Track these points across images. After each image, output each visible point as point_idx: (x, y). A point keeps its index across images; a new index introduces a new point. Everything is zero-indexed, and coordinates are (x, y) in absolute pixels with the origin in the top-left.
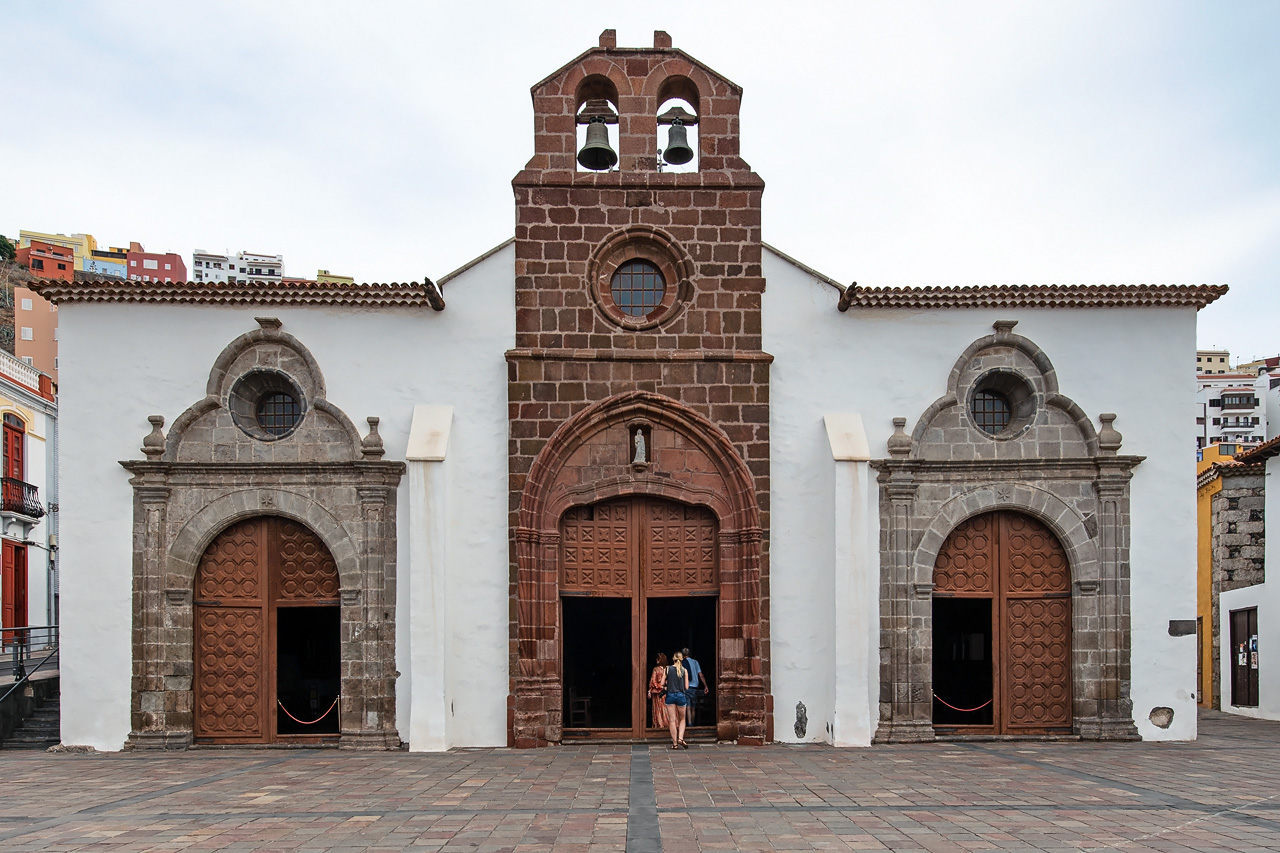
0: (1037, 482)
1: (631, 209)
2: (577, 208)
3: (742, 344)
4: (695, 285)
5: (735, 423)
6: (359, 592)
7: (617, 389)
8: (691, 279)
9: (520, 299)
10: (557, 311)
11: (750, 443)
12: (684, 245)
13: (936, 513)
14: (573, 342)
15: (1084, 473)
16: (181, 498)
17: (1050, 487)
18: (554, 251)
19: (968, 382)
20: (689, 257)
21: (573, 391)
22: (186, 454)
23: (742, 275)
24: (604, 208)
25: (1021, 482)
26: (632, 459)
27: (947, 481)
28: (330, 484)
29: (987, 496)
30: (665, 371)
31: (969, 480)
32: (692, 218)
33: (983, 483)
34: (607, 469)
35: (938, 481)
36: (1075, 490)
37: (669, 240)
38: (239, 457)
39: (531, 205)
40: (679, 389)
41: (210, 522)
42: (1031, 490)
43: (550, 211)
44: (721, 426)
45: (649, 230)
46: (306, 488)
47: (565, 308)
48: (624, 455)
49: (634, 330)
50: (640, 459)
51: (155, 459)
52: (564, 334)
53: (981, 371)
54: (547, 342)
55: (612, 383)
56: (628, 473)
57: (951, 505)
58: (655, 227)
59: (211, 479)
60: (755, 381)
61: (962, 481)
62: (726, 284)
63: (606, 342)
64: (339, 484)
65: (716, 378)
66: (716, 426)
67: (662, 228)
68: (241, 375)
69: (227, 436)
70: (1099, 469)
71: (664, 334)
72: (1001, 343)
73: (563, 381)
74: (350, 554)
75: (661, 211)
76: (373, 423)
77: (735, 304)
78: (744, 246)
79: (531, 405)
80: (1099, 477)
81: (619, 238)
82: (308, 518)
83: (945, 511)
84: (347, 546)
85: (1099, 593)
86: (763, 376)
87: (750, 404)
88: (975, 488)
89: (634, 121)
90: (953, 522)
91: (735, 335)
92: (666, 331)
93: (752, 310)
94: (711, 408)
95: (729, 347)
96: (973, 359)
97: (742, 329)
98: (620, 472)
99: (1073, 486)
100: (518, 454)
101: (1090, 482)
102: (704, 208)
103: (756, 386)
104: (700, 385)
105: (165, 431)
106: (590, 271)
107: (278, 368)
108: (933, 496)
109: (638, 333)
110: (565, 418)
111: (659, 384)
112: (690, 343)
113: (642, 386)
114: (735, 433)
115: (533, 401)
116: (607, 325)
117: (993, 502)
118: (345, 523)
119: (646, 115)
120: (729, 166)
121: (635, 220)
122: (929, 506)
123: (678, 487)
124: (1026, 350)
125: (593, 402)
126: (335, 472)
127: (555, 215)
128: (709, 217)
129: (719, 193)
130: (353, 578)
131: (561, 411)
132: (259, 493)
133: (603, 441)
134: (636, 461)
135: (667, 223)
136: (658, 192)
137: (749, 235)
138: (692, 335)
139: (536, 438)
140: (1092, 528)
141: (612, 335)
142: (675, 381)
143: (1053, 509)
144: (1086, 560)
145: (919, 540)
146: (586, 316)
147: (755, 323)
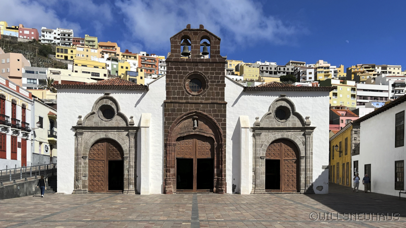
0: (291, 133)
1: (194, 67)
2: (181, 67)
3: (220, 99)
4: (209, 85)
5: (218, 118)
6: (128, 157)
7: (190, 110)
9: (167, 88)
10: (176, 91)
11: (222, 123)
12: (206, 76)
13: (266, 139)
14: (180, 98)
15: (302, 131)
16: (86, 135)
17: (294, 134)
18: (175, 77)
19: (274, 108)
20: (207, 79)
21: (180, 110)
22: (87, 124)
23: (220, 83)
24: (187, 67)
25: (287, 132)
26: (194, 126)
27: (269, 132)
29: (279, 135)
30: (201, 105)
31: (275, 132)
32: (208, 69)
33: (278, 133)
34: (188, 128)
35: (267, 132)
37: (203, 75)
38: (100, 125)
39: (170, 66)
40: (205, 110)
41: (93, 140)
42: (289, 134)
43: (175, 67)
44: (215, 119)
45: (198, 72)
46: (116, 133)
47: (178, 90)
48: (191, 125)
51: (80, 126)
52: (178, 96)
53: (277, 106)
54: (174, 98)
56: (193, 129)
57: (270, 138)
59: (93, 130)
61: (272, 132)
62: (216, 85)
63: (188, 99)
65: (214, 108)
66: (213, 118)
67: (201, 72)
68: (100, 106)
69: (97, 120)
70: (305, 130)
71: (201, 97)
72: (282, 100)
73: (177, 108)
74: (126, 148)
75: (201, 68)
76: (132, 118)
77: (218, 90)
78: (221, 76)
80: (305, 132)
81: (191, 74)
82: (116, 139)
83: (268, 139)
85: (305, 159)
86: (225, 107)
87: (222, 113)
88: (276, 134)
89: (195, 47)
90: (270, 141)
91: (218, 97)
93: (222, 91)
94: (212, 114)
95: (217, 100)
96: (276, 103)
97: (220, 96)
98: (191, 129)
99: (299, 133)
100: (166, 125)
101: (303, 133)
102: (211, 67)
103: (223, 109)
104: (210, 109)
105: (82, 119)
106: (184, 82)
107: (109, 104)
108: (265, 135)
109: (195, 97)
111: (200, 109)
112: (207, 99)
113: (196, 109)
114: (218, 120)
115: (170, 112)
116: (188, 95)
117: (280, 137)
118: (125, 141)
119: (197, 45)
120: (217, 57)
121: (195, 70)
122: (264, 138)
123: (205, 133)
124: (288, 101)
125: (185, 113)
127: (176, 69)
128: (213, 69)
129: (215, 64)
130: (127, 154)
131: (177, 115)
132: (104, 133)
133: (186, 122)
135: (202, 70)
136: (200, 63)
137: (222, 74)
138: (208, 97)
139: (171, 121)
140: (303, 144)
141: (189, 97)
142: (204, 108)
143: (295, 139)
144: (302, 151)
145: (262, 146)
146: (183, 92)
147: (223, 94)
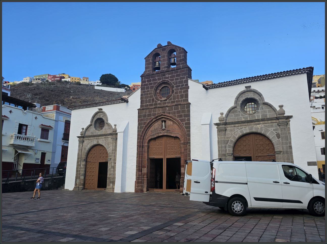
0: (260, 125)
1: (162, 77)
2: (152, 79)
3: (184, 101)
4: (174, 90)
5: (182, 118)
6: (111, 159)
7: (158, 114)
8: (174, 89)
9: (141, 98)
10: (148, 100)
11: (185, 122)
12: (172, 82)
15: (274, 121)
16: (85, 142)
17: (265, 126)
18: (147, 88)
19: (240, 102)
20: (173, 84)
21: (150, 115)
22: (87, 134)
23: (184, 86)
24: (157, 78)
25: (255, 125)
26: (162, 127)
27: (235, 127)
28: (108, 138)
29: (246, 129)
30: (167, 109)
31: (241, 126)
32: (174, 76)
33: (245, 126)
34: (157, 130)
35: (232, 127)
36: (272, 126)
37: (169, 82)
38: (95, 134)
39: (144, 80)
40: (170, 112)
41: (89, 146)
42: (259, 127)
43: (147, 80)
44: (179, 119)
45: (165, 80)
46: (104, 139)
47: (149, 99)
48: (160, 127)
49: (162, 101)
50: (164, 128)
51: (82, 135)
52: (149, 104)
53: (243, 99)
54: (146, 106)
55: (157, 113)
56: (161, 131)
57: (236, 133)
58: (166, 80)
59: (90, 138)
60: (186, 108)
61: (239, 126)
62: (181, 89)
63: (157, 104)
64: (109, 138)
65: (178, 109)
67: (168, 80)
68: (96, 119)
69: (93, 130)
70: (279, 120)
71: (168, 101)
72: (248, 91)
73: (148, 113)
74: (110, 151)
75: (168, 76)
76: (115, 125)
77: (183, 92)
78: (184, 80)
79: (142, 119)
80: (279, 122)
81: (160, 83)
82: (104, 145)
83: (235, 134)
84: (109, 150)
85: (282, 154)
86: (189, 107)
87: (185, 113)
88: (242, 128)
89: (163, 60)
90: (237, 137)
91: (183, 99)
92: (168, 100)
93: (186, 93)
94: (177, 115)
95: (181, 102)
96: (241, 96)
97: (184, 98)
98: (160, 131)
99: (272, 125)
100: (139, 129)
101: (277, 124)
102: (176, 74)
103: (186, 109)
104: (174, 111)
105: (84, 130)
106: (154, 91)
107: (101, 117)
108: (231, 131)
109: (163, 102)
110: (148, 120)
111: (166, 112)
112: (173, 102)
113: (163, 113)
114: (182, 120)
115: (142, 118)
116: (157, 101)
117: (248, 131)
118: (109, 145)
119: (165, 58)
120: (182, 64)
121: (163, 79)
122: (230, 133)
123: (171, 133)
124: (255, 92)
125: (153, 117)
126: (108, 135)
127: (148, 81)
128: (177, 76)
129: (179, 70)
130: (110, 156)
132: (97, 140)
133: (156, 125)
134: (163, 128)
135: (169, 78)
136: (167, 73)
137: (185, 78)
138: (174, 100)
139: (143, 125)
140: (278, 136)
141: (158, 103)
142: (169, 111)
143: (266, 132)
144: (277, 145)
145: (228, 142)
146: (153, 100)
147: (187, 96)
